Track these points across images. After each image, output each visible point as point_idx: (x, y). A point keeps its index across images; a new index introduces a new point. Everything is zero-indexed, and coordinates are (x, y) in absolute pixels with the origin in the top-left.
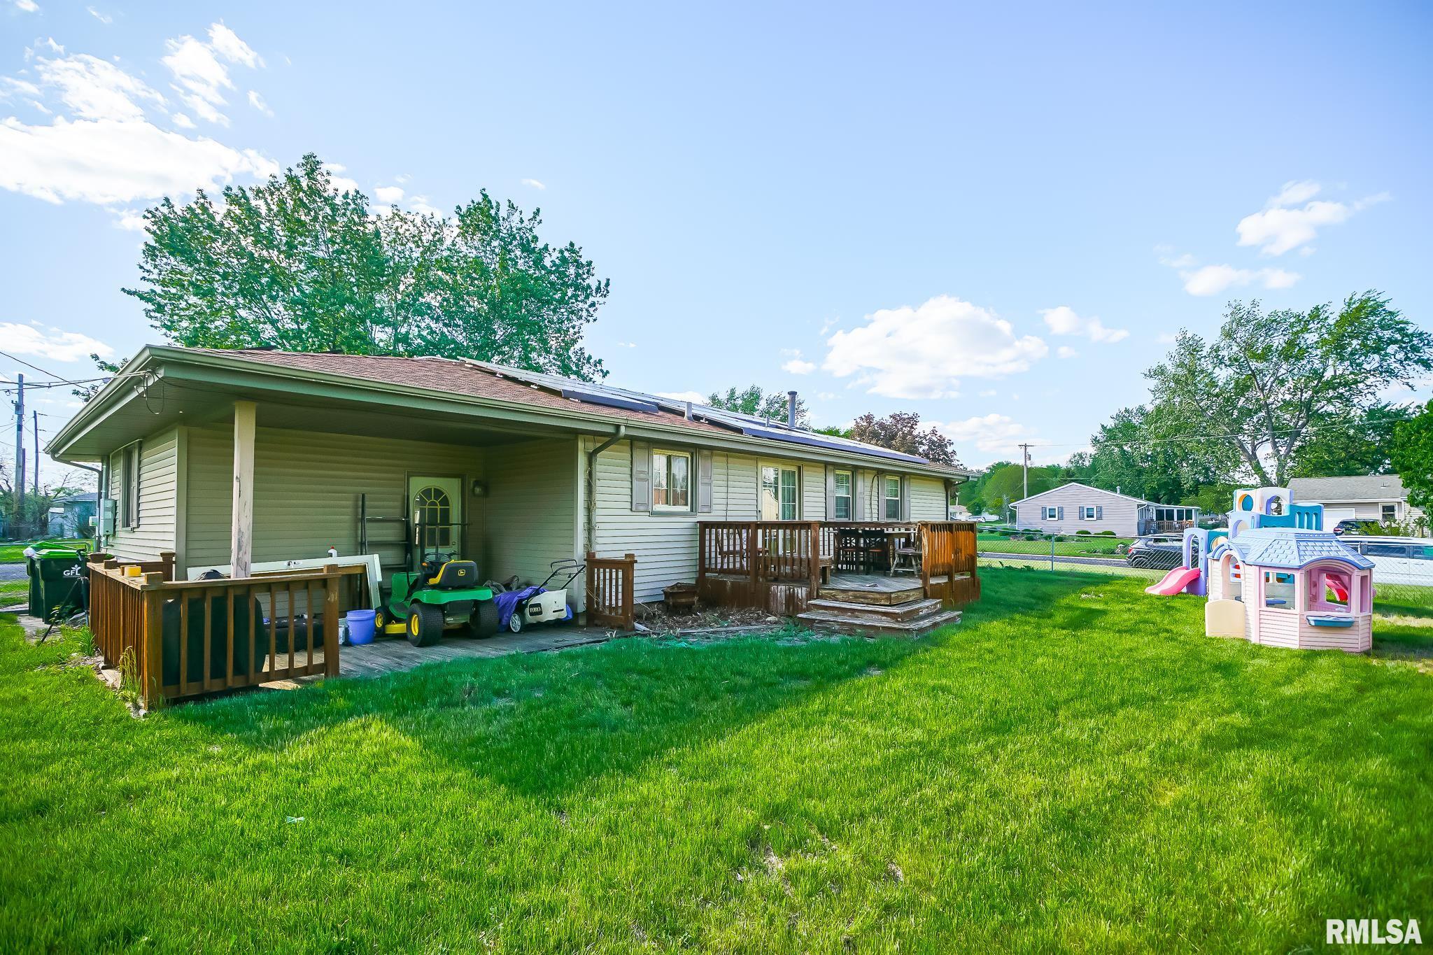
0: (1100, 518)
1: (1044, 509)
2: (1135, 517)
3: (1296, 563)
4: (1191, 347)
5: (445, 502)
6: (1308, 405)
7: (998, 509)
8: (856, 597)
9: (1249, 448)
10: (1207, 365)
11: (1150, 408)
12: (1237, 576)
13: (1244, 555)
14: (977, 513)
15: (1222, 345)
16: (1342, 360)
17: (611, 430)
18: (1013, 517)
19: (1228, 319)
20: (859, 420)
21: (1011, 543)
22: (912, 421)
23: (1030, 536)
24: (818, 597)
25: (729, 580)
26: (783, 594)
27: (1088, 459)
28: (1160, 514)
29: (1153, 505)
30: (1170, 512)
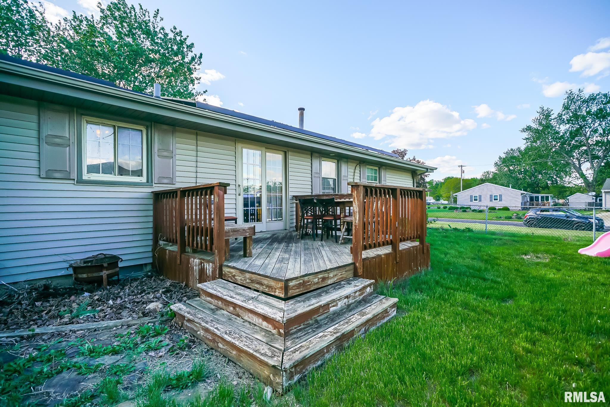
0: (501, 200)
1: (471, 197)
2: (520, 200)
4: (547, 115)
7: (448, 198)
8: (252, 281)
9: (577, 164)
10: (554, 123)
11: (523, 148)
14: (438, 200)
15: (563, 113)
18: (455, 201)
19: (567, 100)
21: (454, 214)
23: (464, 209)
24: (220, 276)
26: (197, 268)
27: (492, 174)
28: (532, 199)
29: (528, 194)
30: (537, 198)
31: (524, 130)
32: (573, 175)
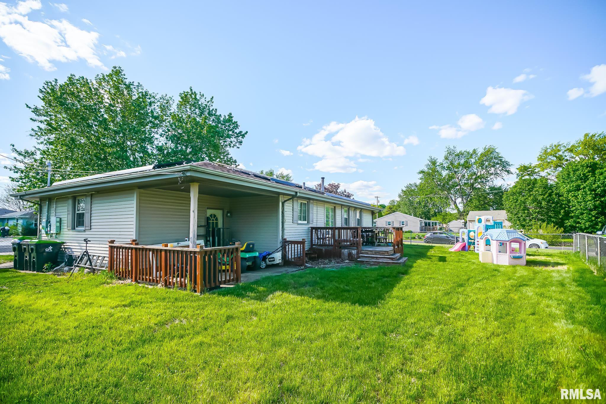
0: (407, 225)
1: (386, 222)
2: (419, 225)
3: (507, 239)
4: (434, 162)
5: (217, 219)
6: (472, 185)
8: (376, 253)
9: (453, 199)
10: (438, 168)
11: (418, 184)
12: (478, 244)
13: (492, 237)
15: (444, 162)
16: (483, 169)
17: (294, 194)
19: (447, 153)
20: (317, 186)
22: (337, 187)
24: (361, 253)
25: (324, 249)
26: (347, 253)
27: (396, 202)
28: (426, 224)
29: (423, 220)
30: (429, 223)
31: (420, 173)
32: (451, 207)
